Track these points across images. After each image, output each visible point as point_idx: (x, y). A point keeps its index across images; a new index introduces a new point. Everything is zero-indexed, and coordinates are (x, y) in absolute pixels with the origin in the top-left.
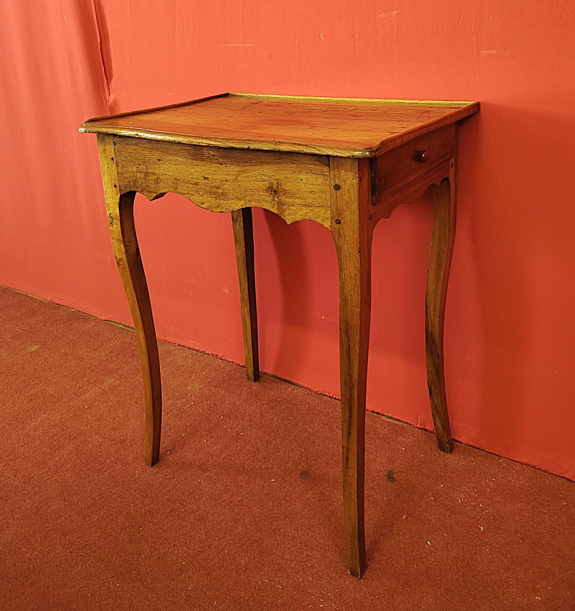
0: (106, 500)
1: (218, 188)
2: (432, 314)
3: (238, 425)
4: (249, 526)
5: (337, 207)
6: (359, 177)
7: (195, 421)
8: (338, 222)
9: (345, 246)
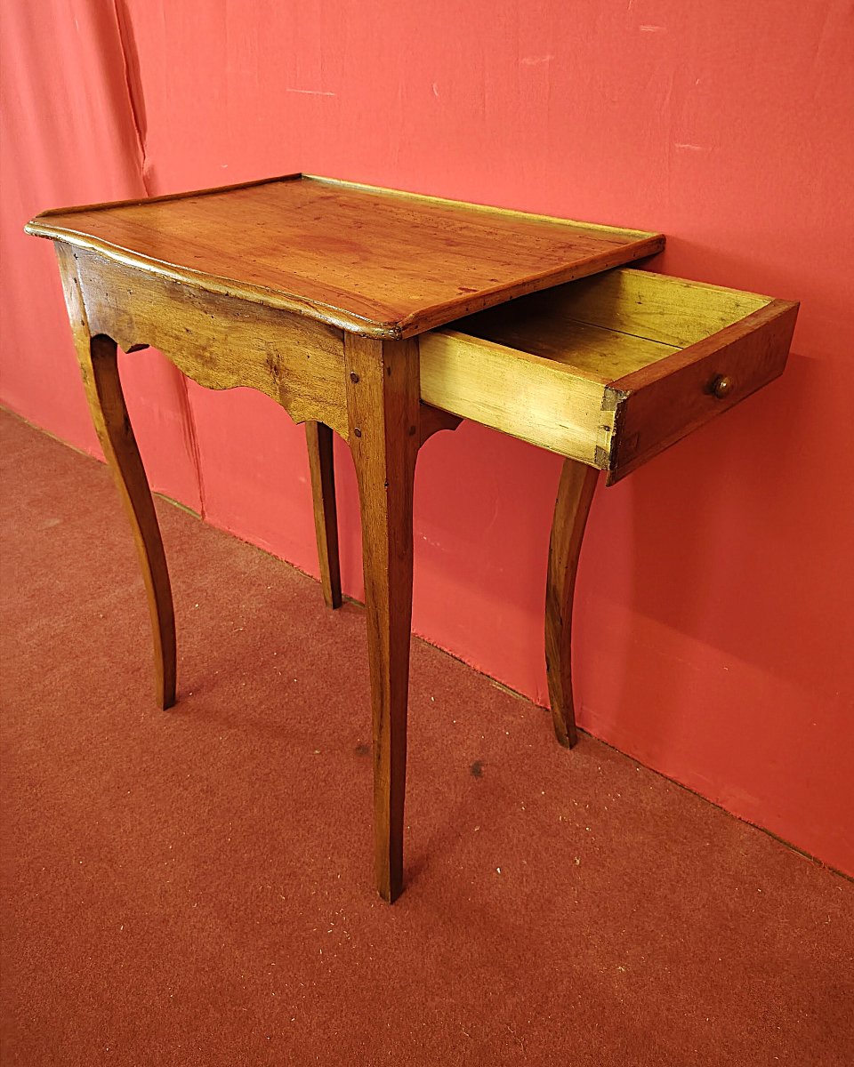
0: (96, 748)
1: (204, 349)
2: (557, 562)
3: (293, 667)
4: (267, 810)
5: (355, 410)
6: (384, 366)
7: (239, 654)
8: (359, 434)
9: (368, 473)
